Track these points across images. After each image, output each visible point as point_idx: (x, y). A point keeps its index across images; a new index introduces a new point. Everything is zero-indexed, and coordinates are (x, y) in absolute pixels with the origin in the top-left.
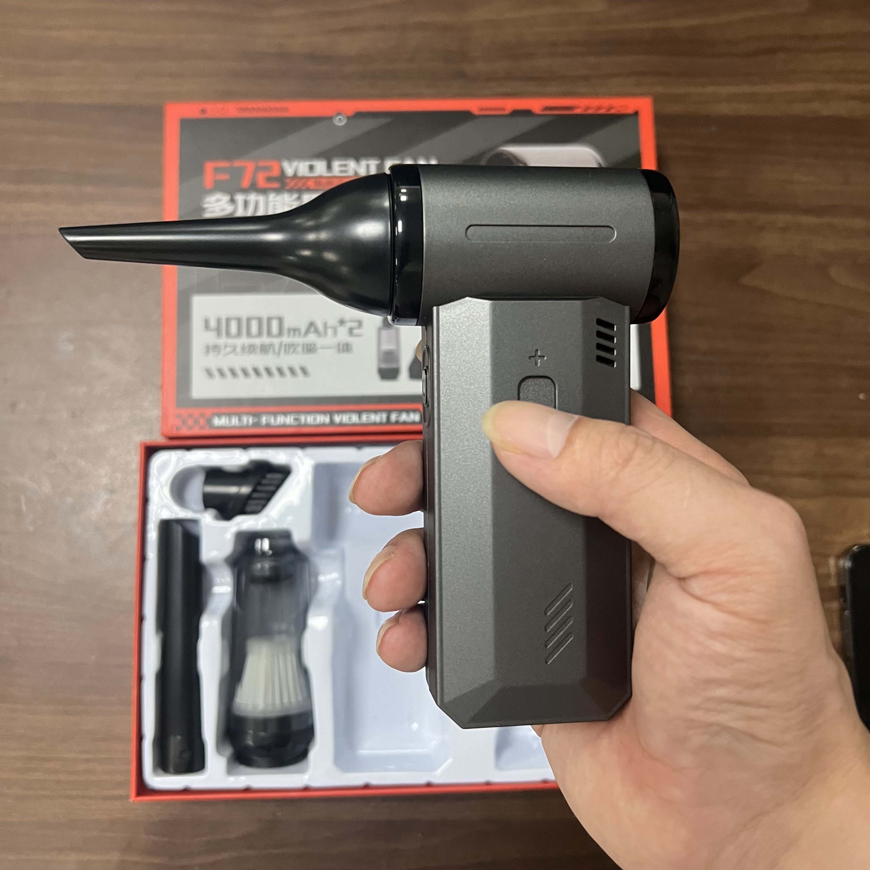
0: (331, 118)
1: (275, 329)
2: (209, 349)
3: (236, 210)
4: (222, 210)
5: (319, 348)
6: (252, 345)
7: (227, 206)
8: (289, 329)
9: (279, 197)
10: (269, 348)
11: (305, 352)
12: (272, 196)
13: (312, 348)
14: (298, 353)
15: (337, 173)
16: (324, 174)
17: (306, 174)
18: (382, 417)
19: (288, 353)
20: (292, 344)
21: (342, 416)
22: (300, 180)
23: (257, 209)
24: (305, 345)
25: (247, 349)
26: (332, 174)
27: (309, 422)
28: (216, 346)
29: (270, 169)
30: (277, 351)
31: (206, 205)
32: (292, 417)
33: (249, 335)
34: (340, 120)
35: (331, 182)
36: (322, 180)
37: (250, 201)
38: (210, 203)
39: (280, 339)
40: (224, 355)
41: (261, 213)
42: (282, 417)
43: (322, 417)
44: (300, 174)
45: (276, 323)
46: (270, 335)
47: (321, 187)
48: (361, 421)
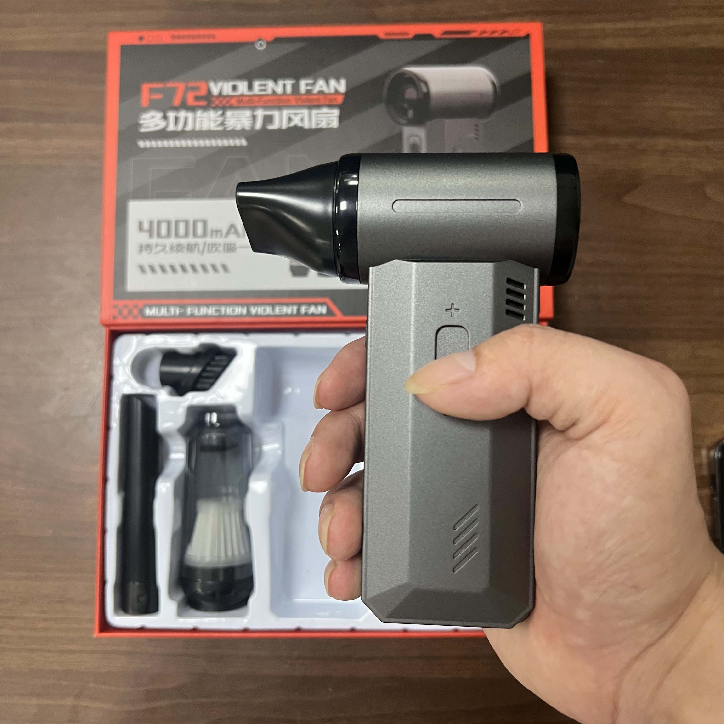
0: (253, 43)
1: (200, 231)
2: (143, 248)
3: (168, 126)
4: (155, 126)
5: (238, 248)
6: (180, 245)
7: (160, 122)
8: (212, 230)
9: (206, 114)
10: (194, 248)
11: (226, 251)
12: (199, 112)
13: (232, 247)
14: (220, 252)
15: (257, 92)
16: (246, 92)
17: (230, 93)
18: (293, 310)
19: (211, 252)
20: (215, 244)
21: (258, 309)
22: (224, 99)
23: (186, 124)
24: (226, 245)
25: (175, 248)
26: (252, 93)
27: (228, 313)
28: (148, 245)
29: (198, 89)
30: (201, 250)
31: (141, 122)
32: (214, 309)
33: (178, 236)
34: (261, 45)
35: (251, 100)
36: (244, 98)
37: (180, 117)
38: (145, 119)
39: (204, 240)
40: (155, 253)
41: (189, 128)
42: (205, 309)
43: (240, 308)
44: (224, 93)
45: (200, 225)
46: (195, 236)
47: (243, 105)
48: (274, 313)
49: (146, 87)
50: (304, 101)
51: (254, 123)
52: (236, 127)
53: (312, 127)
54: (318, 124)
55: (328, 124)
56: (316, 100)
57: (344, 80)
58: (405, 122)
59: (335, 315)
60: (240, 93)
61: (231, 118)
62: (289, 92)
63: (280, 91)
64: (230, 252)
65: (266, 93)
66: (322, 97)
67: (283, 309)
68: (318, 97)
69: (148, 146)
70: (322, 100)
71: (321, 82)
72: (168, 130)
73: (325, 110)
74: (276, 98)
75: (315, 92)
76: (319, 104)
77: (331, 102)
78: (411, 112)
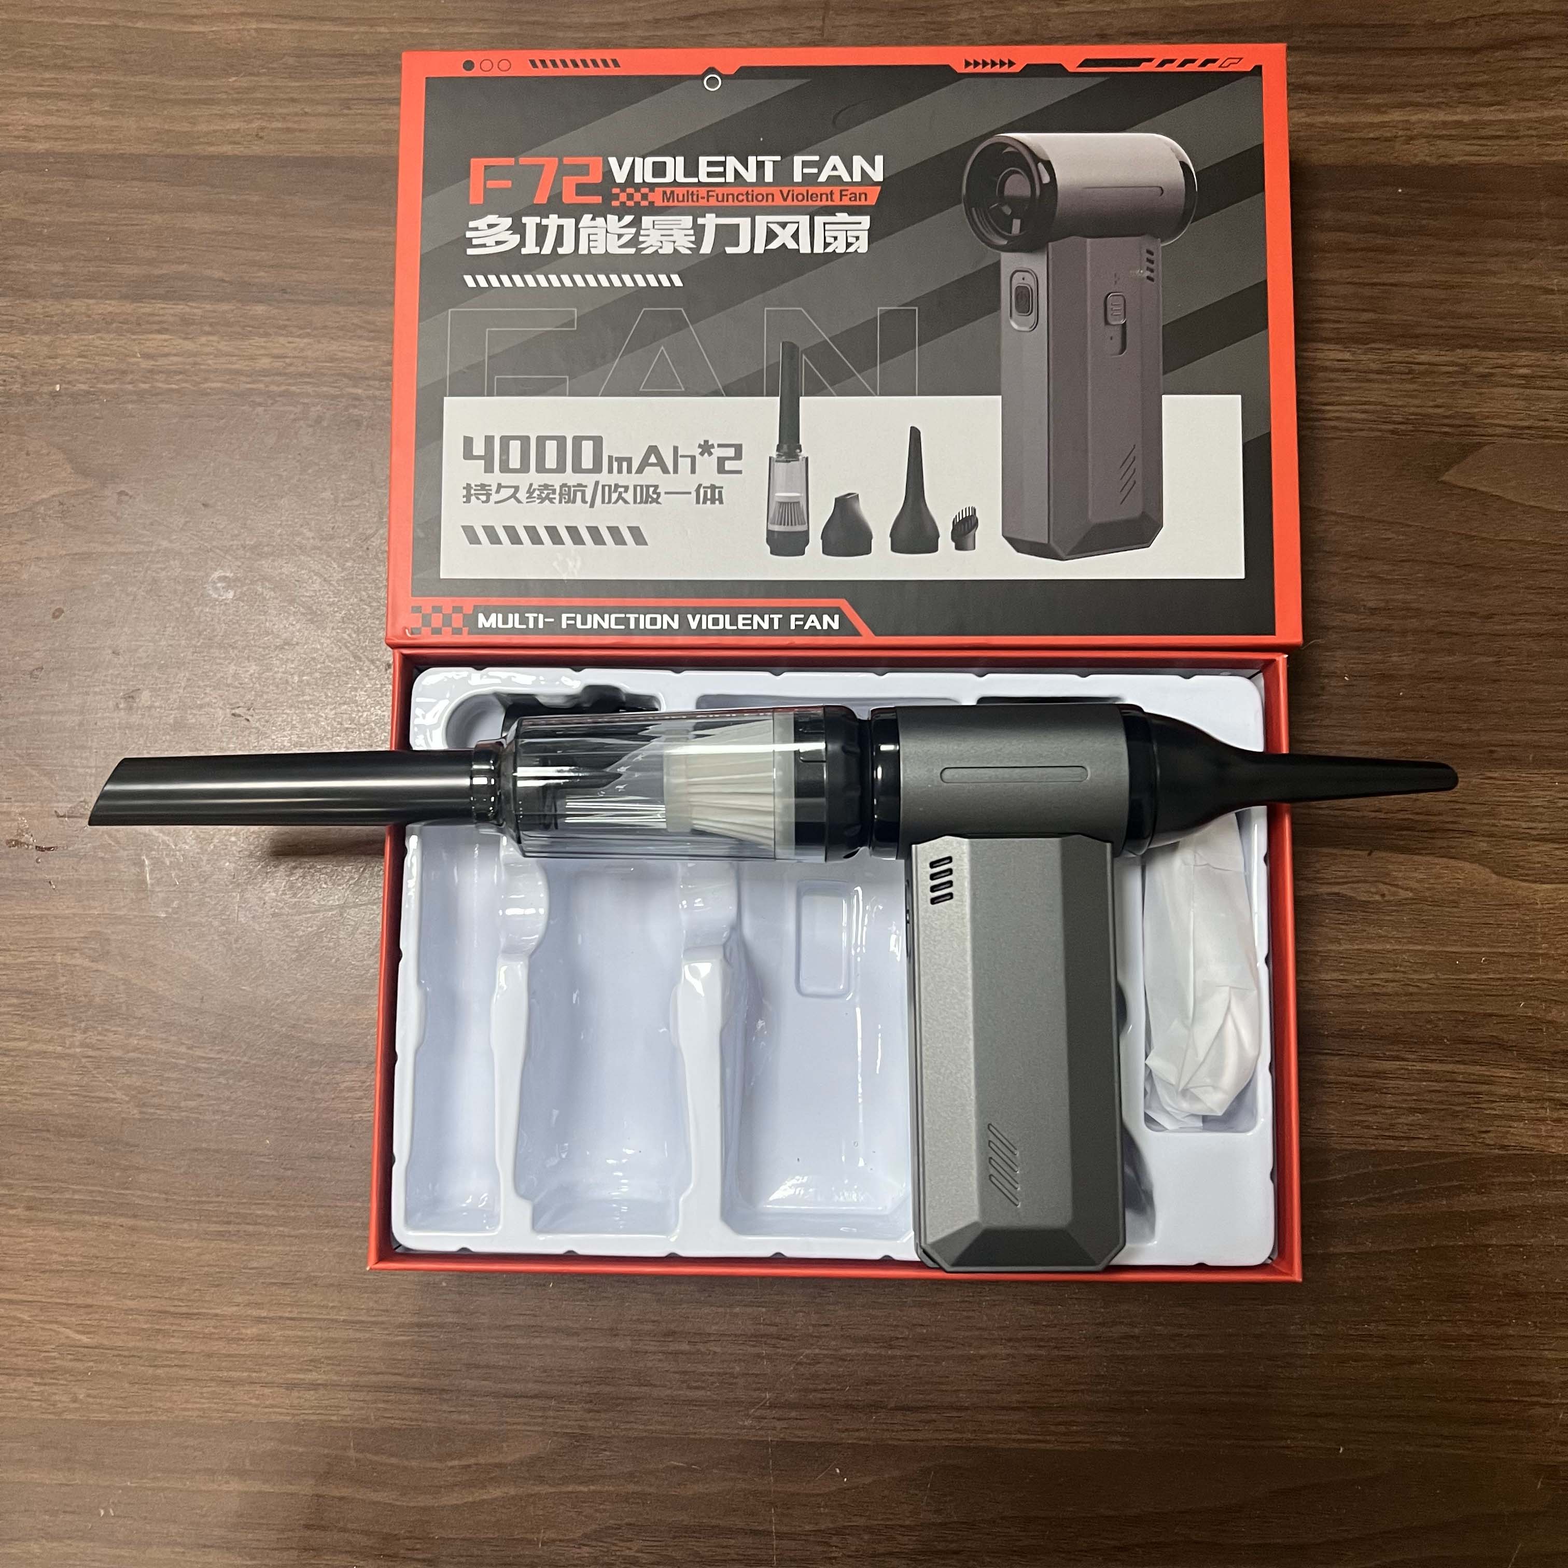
0: (695, 78)
1: (587, 459)
2: (471, 491)
3: (522, 243)
4: (498, 243)
5: (662, 494)
6: (546, 486)
7: (506, 236)
8: (610, 458)
9: (600, 220)
10: (575, 492)
11: (638, 500)
12: (587, 217)
13: (651, 493)
14: (626, 502)
15: (703, 178)
16: (681, 179)
17: (649, 179)
18: (771, 621)
19: (609, 502)
20: (617, 486)
21: (701, 618)
22: (638, 190)
23: (559, 241)
24: (639, 488)
25: (537, 492)
26: (695, 180)
27: (642, 627)
28: (483, 486)
29: (583, 170)
30: (588, 498)
31: (469, 234)
32: (613, 616)
33: (541, 468)
34: (713, 82)
35: (692, 194)
36: (677, 190)
37: (547, 226)
38: (476, 229)
39: (595, 477)
40: (496, 503)
41: (567, 248)
42: (596, 617)
43: (666, 617)
44: (638, 179)
45: (588, 447)
46: (577, 469)
47: (676, 203)
48: (735, 628)
49: (477, 164)
50: (800, 197)
51: (699, 241)
52: (661, 247)
53: (815, 251)
54: (826, 245)
55: (849, 245)
56: (824, 196)
57: (882, 157)
58: (1005, 242)
59: (857, 634)
60: (669, 179)
61: (652, 230)
62: (769, 177)
63: (750, 176)
64: (646, 502)
65: (722, 180)
66: (837, 190)
67: (751, 619)
68: (827, 190)
69: (483, 284)
70: (837, 196)
71: (835, 160)
72: (524, 251)
73: (842, 217)
74: (744, 190)
75: (822, 178)
76: (830, 203)
77: (855, 200)
78: (1017, 223)
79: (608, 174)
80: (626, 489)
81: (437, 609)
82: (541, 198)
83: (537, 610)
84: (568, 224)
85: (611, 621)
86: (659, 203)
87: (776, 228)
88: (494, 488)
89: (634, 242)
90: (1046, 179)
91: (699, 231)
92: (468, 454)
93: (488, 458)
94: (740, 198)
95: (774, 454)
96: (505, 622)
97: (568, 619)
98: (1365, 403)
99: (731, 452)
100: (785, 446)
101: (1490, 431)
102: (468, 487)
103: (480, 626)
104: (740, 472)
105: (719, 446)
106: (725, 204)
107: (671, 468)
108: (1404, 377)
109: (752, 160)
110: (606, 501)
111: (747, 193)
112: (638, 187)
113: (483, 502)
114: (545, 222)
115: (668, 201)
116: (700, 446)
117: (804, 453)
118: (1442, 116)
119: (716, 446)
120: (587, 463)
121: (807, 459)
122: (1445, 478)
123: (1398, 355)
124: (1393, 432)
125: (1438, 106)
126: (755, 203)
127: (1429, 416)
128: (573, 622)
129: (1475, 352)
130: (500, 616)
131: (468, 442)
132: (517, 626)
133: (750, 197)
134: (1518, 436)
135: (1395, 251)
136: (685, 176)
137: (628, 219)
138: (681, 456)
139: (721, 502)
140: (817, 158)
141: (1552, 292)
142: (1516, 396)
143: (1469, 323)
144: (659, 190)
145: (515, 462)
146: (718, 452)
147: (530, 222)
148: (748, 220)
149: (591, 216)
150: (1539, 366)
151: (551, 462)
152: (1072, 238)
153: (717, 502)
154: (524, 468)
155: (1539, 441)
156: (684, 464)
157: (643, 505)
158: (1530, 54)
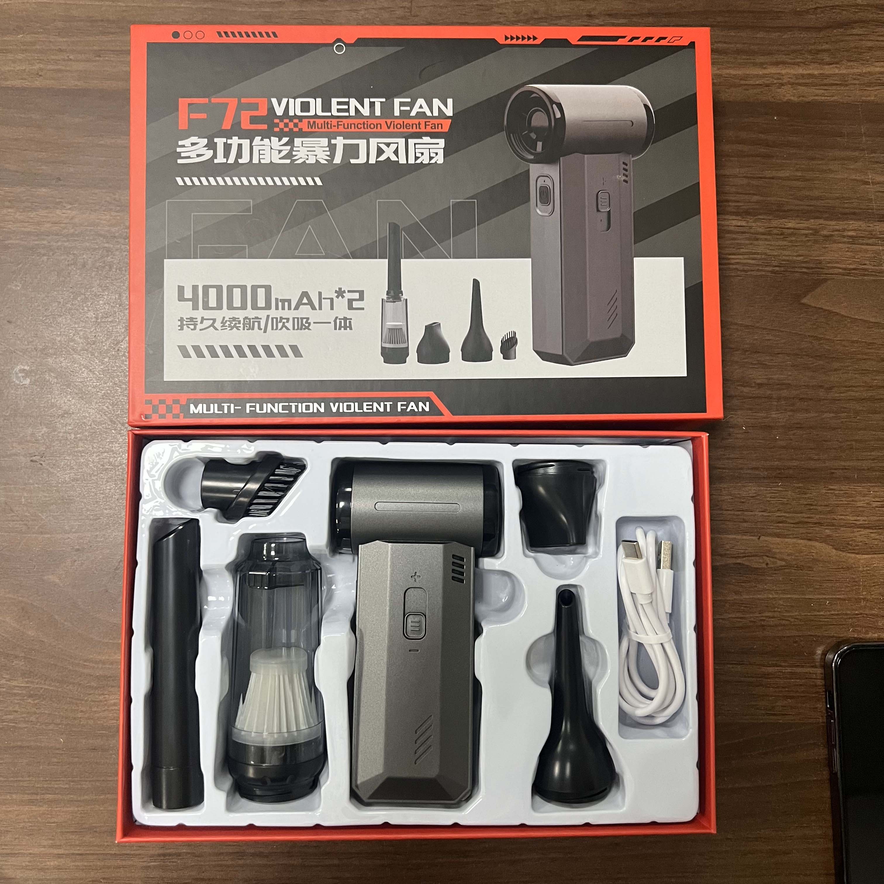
0: (327, 45)
2: (183, 322)
3: (215, 156)
4: (198, 156)
5: (312, 323)
6: (234, 319)
7: (204, 151)
8: (277, 299)
9: (266, 141)
10: (254, 322)
11: (296, 328)
12: (258, 139)
13: (304, 323)
14: (288, 329)
15: (335, 113)
16: (320, 113)
17: (299, 113)
18: (385, 406)
19: (277, 329)
20: (281, 318)
21: (339, 405)
22: (291, 121)
23: (239, 155)
24: (296, 320)
25: (228, 323)
26: (329, 114)
27: (300, 411)
28: (191, 319)
29: (256, 107)
30: (263, 326)
31: (179, 150)
32: (281, 405)
33: (230, 307)
34: (339, 48)
35: (328, 123)
36: (317, 121)
37: (231, 144)
38: (183, 146)
39: (267, 312)
40: (200, 330)
41: (245, 159)
42: (269, 405)
43: (316, 405)
44: (291, 113)
45: (261, 292)
46: (255, 307)
47: (317, 130)
48: (362, 411)
49: (183, 102)
50: (399, 126)
51: (332, 155)
52: (307, 159)
53: (409, 162)
54: (417, 158)
55: (431, 158)
56: (414, 126)
57: (451, 100)
58: (532, 157)
59: (442, 415)
60: (312, 113)
61: (301, 147)
62: (378, 113)
63: (366, 111)
64: (301, 329)
65: (347, 114)
66: (423, 121)
67: (372, 405)
68: (416, 121)
69: (189, 183)
70: (423, 126)
71: (421, 101)
72: (216, 161)
73: (427, 139)
74: (361, 121)
75: (413, 114)
76: (418, 130)
77: (435, 128)
78: (540, 145)
79: (271, 109)
80: (288, 320)
81: (162, 402)
82: (227, 125)
83: (230, 401)
84: (246, 143)
85: (278, 408)
86: (305, 129)
87: (383, 147)
88: (199, 320)
89: (289, 155)
90: (558, 115)
91: (332, 148)
92: (181, 298)
93: (194, 300)
94: (359, 126)
95: (385, 297)
96: (208, 409)
97: (250, 406)
98: (755, 254)
99: (356, 296)
100: (392, 292)
101: (831, 271)
102: (181, 320)
103: (191, 412)
104: (363, 309)
105: (349, 291)
106: (349, 130)
107: (317, 306)
108: (778, 237)
109: (366, 101)
110: (275, 328)
111: (364, 124)
112: (291, 118)
113: (192, 330)
114: (229, 141)
115: (312, 128)
116: (336, 292)
117: (404, 297)
118: (800, 71)
119: (346, 291)
120: (261, 303)
121: (406, 300)
122: (805, 301)
123: (775, 223)
124: (772, 272)
125: (798, 64)
126: (369, 130)
127: (795, 262)
128: (254, 409)
129: (821, 221)
130: (205, 405)
131: (181, 289)
132: (216, 412)
133: (366, 126)
134: (848, 274)
135: (773, 157)
136: (323, 111)
137: (285, 140)
138: (324, 299)
139: (351, 329)
140: (409, 100)
141: (867, 183)
142: (847, 249)
143: (818, 203)
144: (305, 121)
145: (213, 303)
146: (348, 296)
147: (220, 142)
148: (365, 141)
149: (260, 138)
150: (860, 230)
151: (237, 302)
152: (575, 154)
153: (348, 329)
154: (219, 307)
155: (860, 278)
156: (326, 303)
157: (299, 331)
158: (855, 31)
